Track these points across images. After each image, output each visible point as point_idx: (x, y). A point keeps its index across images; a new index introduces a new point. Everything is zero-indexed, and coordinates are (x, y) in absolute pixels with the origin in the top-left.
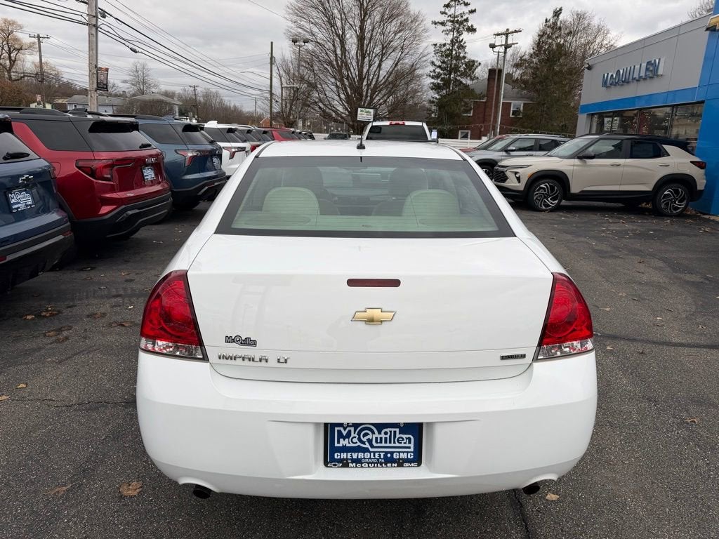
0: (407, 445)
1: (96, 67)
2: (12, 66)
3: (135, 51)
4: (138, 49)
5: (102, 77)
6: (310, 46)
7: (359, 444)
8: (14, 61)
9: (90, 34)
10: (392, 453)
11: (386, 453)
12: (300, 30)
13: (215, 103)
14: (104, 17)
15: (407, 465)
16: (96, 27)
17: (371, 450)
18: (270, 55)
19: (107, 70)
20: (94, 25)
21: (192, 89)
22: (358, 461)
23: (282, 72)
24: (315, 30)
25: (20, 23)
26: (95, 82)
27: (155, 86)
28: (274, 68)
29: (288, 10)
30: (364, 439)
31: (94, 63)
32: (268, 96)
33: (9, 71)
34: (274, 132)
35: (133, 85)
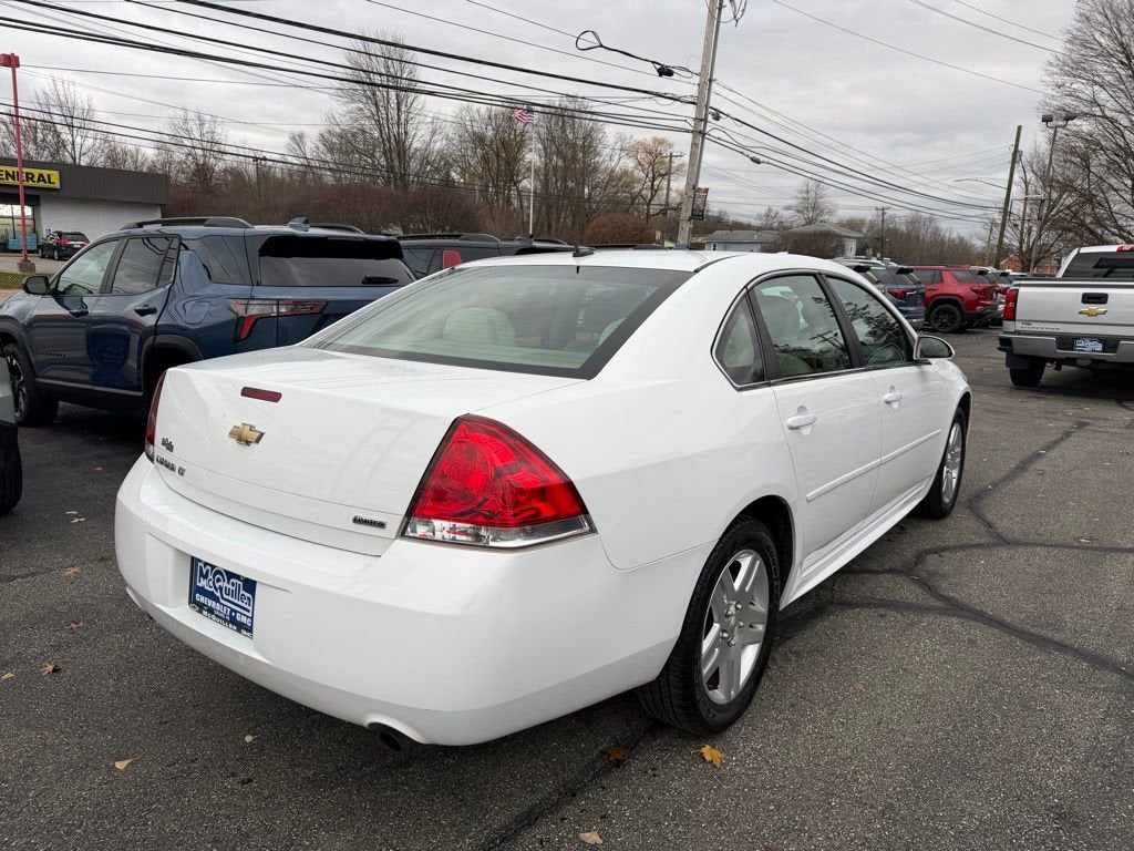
0: (247, 606)
1: (694, 187)
2: (653, 197)
3: (758, 162)
4: (761, 159)
5: (699, 201)
6: (1085, 126)
7: (213, 589)
8: (656, 191)
9: (694, 144)
10: (236, 612)
11: (232, 610)
12: (1068, 100)
13: (925, 233)
14: (717, 118)
15: (245, 632)
16: (703, 134)
17: (222, 601)
18: (1013, 148)
19: (706, 190)
20: (700, 132)
21: (881, 212)
22: (211, 611)
23: (1030, 176)
24: (1103, 96)
25: (671, 141)
26: (690, 208)
27: (831, 212)
28: (1018, 168)
29: (1050, 68)
30: (217, 585)
31: (693, 182)
32: (998, 218)
33: (649, 204)
34: (944, 273)
35: (799, 211)
